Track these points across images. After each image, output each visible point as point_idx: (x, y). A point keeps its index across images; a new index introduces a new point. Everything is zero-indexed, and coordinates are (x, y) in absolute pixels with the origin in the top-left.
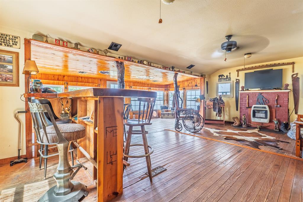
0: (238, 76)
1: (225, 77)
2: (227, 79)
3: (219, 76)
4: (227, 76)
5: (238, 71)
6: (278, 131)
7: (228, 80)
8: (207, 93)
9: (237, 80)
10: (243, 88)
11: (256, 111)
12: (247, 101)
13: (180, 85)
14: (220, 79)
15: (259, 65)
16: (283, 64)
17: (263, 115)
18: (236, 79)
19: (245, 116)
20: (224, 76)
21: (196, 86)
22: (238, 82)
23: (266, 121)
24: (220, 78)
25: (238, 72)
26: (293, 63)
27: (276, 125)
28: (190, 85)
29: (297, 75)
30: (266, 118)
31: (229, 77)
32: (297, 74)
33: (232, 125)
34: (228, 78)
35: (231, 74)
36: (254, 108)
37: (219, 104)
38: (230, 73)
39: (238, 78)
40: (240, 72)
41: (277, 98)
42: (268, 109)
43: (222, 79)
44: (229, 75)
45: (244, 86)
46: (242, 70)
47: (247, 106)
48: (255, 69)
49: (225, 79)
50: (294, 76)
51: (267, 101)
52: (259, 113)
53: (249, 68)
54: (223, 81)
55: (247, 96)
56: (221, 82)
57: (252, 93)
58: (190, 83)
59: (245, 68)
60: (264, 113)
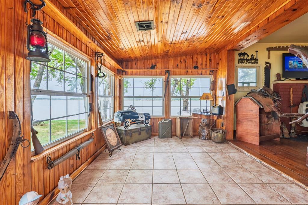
0: (269, 58)
1: (250, 57)
3: (240, 54)
4: (252, 55)
5: (269, 49)
7: (254, 63)
9: (267, 64)
12: (292, 96)
18: (266, 63)
20: (248, 56)
24: (242, 57)
25: (269, 51)
28: (181, 65)
31: (255, 57)
34: (254, 60)
36: (307, 106)
38: (257, 52)
39: (268, 61)
40: (271, 52)
43: (245, 59)
44: (255, 54)
46: (275, 49)
49: (248, 60)
53: (283, 47)
54: (246, 64)
55: (292, 89)
56: (242, 65)
57: (297, 83)
58: (181, 61)
59: (279, 47)
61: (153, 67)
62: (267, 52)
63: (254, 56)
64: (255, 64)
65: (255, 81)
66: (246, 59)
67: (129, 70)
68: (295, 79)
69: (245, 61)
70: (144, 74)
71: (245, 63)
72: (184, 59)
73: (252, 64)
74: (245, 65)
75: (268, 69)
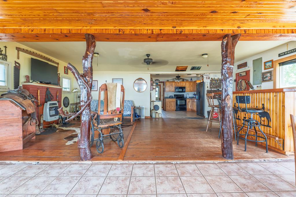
0: (18, 58)
5: (18, 49)
9: (16, 64)
10: (27, 77)
11: (50, 109)
12: (39, 97)
17: (54, 112)
18: (16, 62)
25: (18, 51)
26: (58, 64)
30: (56, 114)
34: (2, 56)
36: (50, 105)
38: (6, 47)
39: (17, 61)
40: (20, 52)
41: (58, 93)
42: (58, 105)
46: (24, 51)
48: (36, 56)
51: (52, 97)
53: (30, 51)
55: (39, 91)
57: (42, 87)
59: (27, 50)
60: (54, 110)
62: (16, 51)
63: (2, 51)
64: (3, 60)
65: (3, 80)
68: (39, 82)
75: (17, 69)
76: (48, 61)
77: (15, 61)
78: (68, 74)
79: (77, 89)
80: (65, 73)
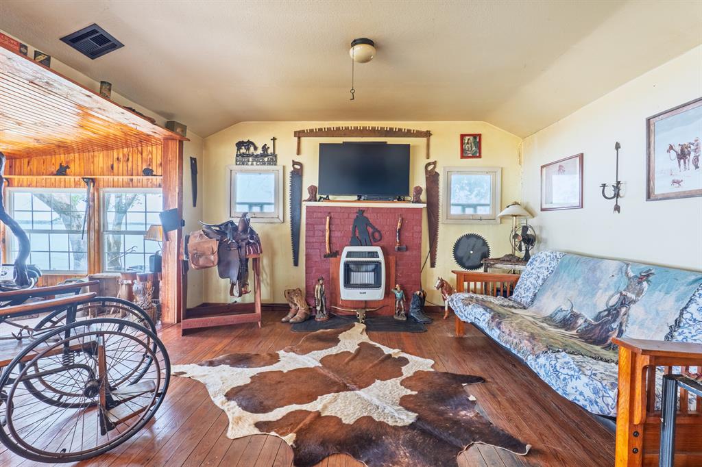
0: (299, 153)
1: (260, 151)
2: (266, 159)
3: (240, 145)
4: (265, 148)
5: (299, 135)
6: (405, 319)
7: (269, 163)
8: (195, 205)
9: (295, 166)
10: (312, 190)
11: (352, 266)
12: (327, 234)
13: (72, 166)
14: (243, 155)
15: (356, 125)
16: (409, 134)
17: (369, 278)
18: (294, 163)
19: (322, 285)
20: (256, 148)
21: (148, 172)
22: (297, 174)
23: (377, 295)
24: (243, 150)
25: (299, 138)
26: (428, 134)
27: (399, 302)
28: (119, 167)
29: (435, 167)
30: (377, 285)
31: (270, 151)
32: (435, 163)
33: (284, 319)
34: (267, 156)
35: (276, 141)
36: (347, 257)
37: (239, 247)
38: (274, 139)
39: (298, 159)
40: (303, 139)
41: (399, 224)
42: (381, 259)
43: (249, 155)
44: (270, 144)
45: (317, 185)
46: (312, 133)
47: (328, 251)
48: (345, 135)
49: (257, 156)
50: (430, 168)
51: (377, 235)
52: (358, 272)
53: (329, 129)
54: (252, 164)
55: (327, 219)
56: (245, 167)
57: (341, 208)
58: (118, 159)
59: (320, 130)
60: (373, 271)
61: (62, 171)
62: (296, 139)
63: (268, 148)
64: (270, 165)
65: (272, 201)
66: (253, 155)
67: (16, 177)
68: (356, 198)
69: (251, 160)
70: (44, 185)
71: (250, 163)
72: (124, 155)
73: (264, 164)
74: (249, 167)
76: (386, 136)
77: (293, 161)
78: (480, 157)
79: (516, 203)
80: (463, 157)
